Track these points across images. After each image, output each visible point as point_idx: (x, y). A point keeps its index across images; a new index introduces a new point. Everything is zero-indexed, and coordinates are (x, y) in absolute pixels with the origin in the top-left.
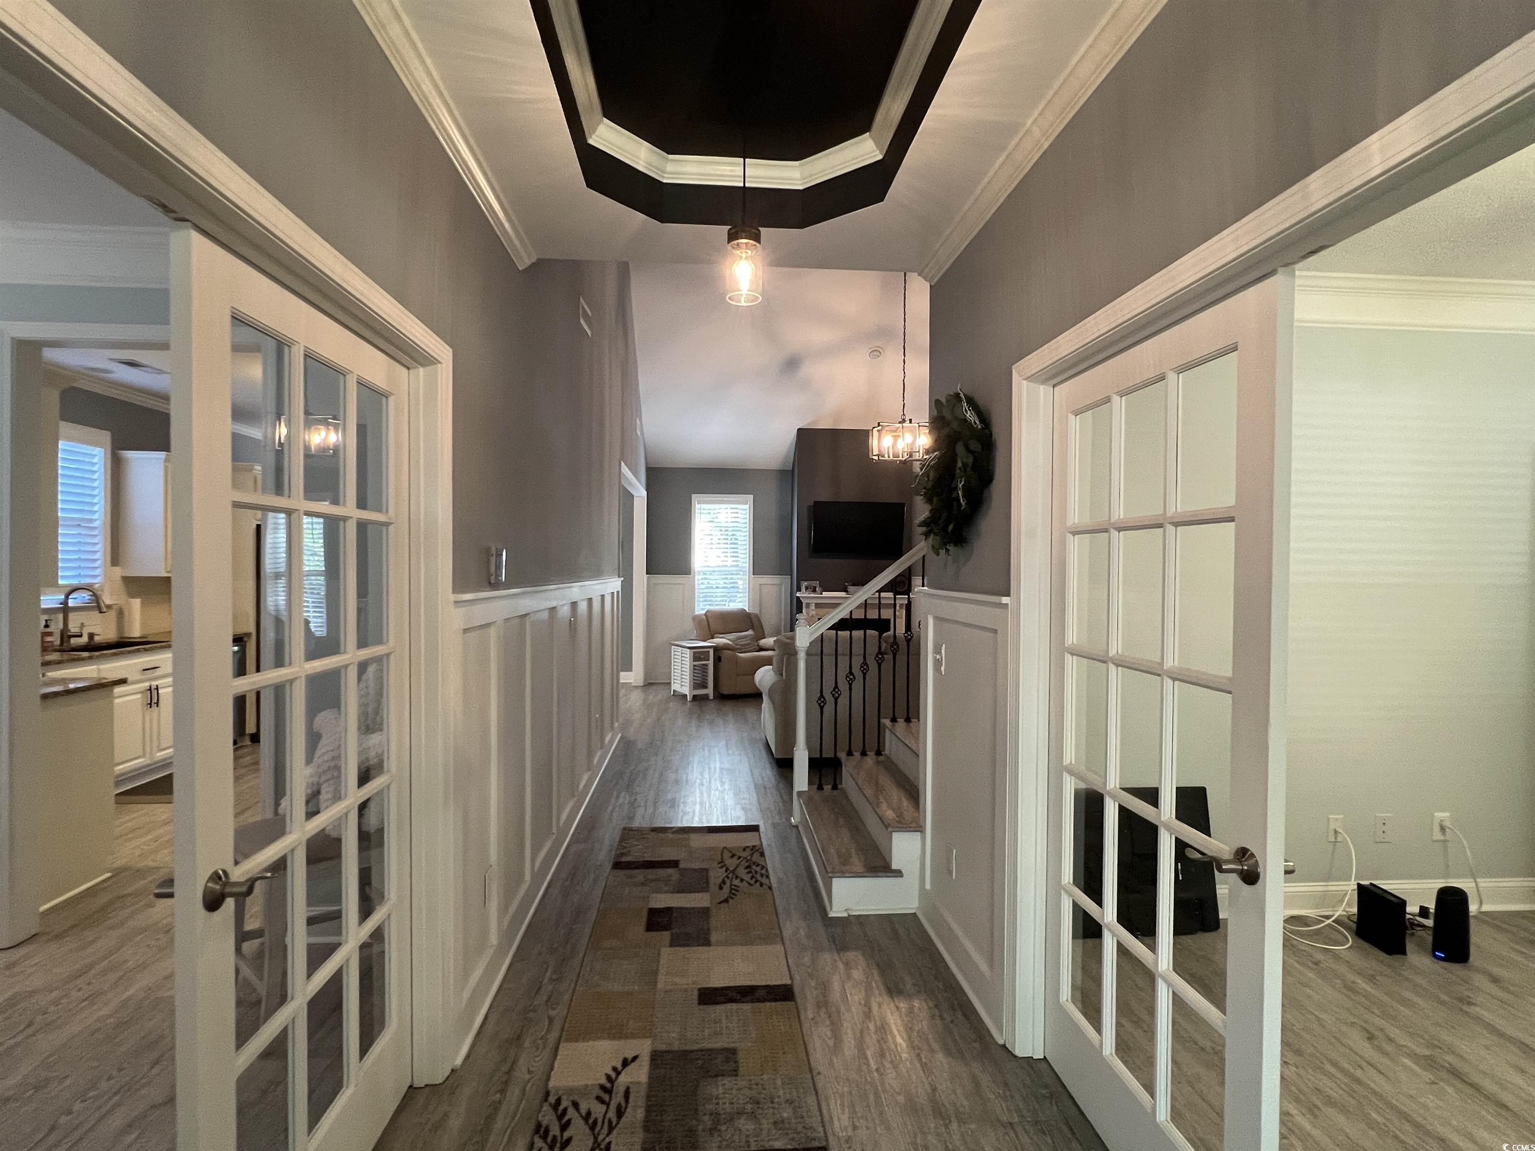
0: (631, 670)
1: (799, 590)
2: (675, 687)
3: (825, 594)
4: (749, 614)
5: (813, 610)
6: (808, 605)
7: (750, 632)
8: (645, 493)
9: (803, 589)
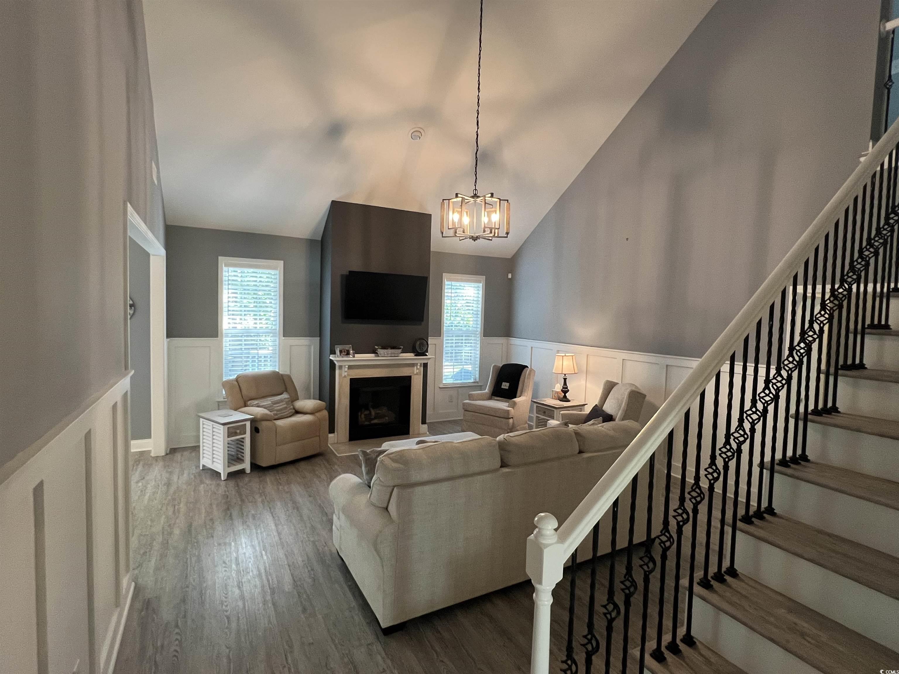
0: (150, 437)
1: (333, 352)
2: (206, 461)
3: (358, 356)
4: (282, 375)
5: (346, 372)
6: (341, 367)
7: (285, 396)
8: (163, 252)
9: (338, 352)
